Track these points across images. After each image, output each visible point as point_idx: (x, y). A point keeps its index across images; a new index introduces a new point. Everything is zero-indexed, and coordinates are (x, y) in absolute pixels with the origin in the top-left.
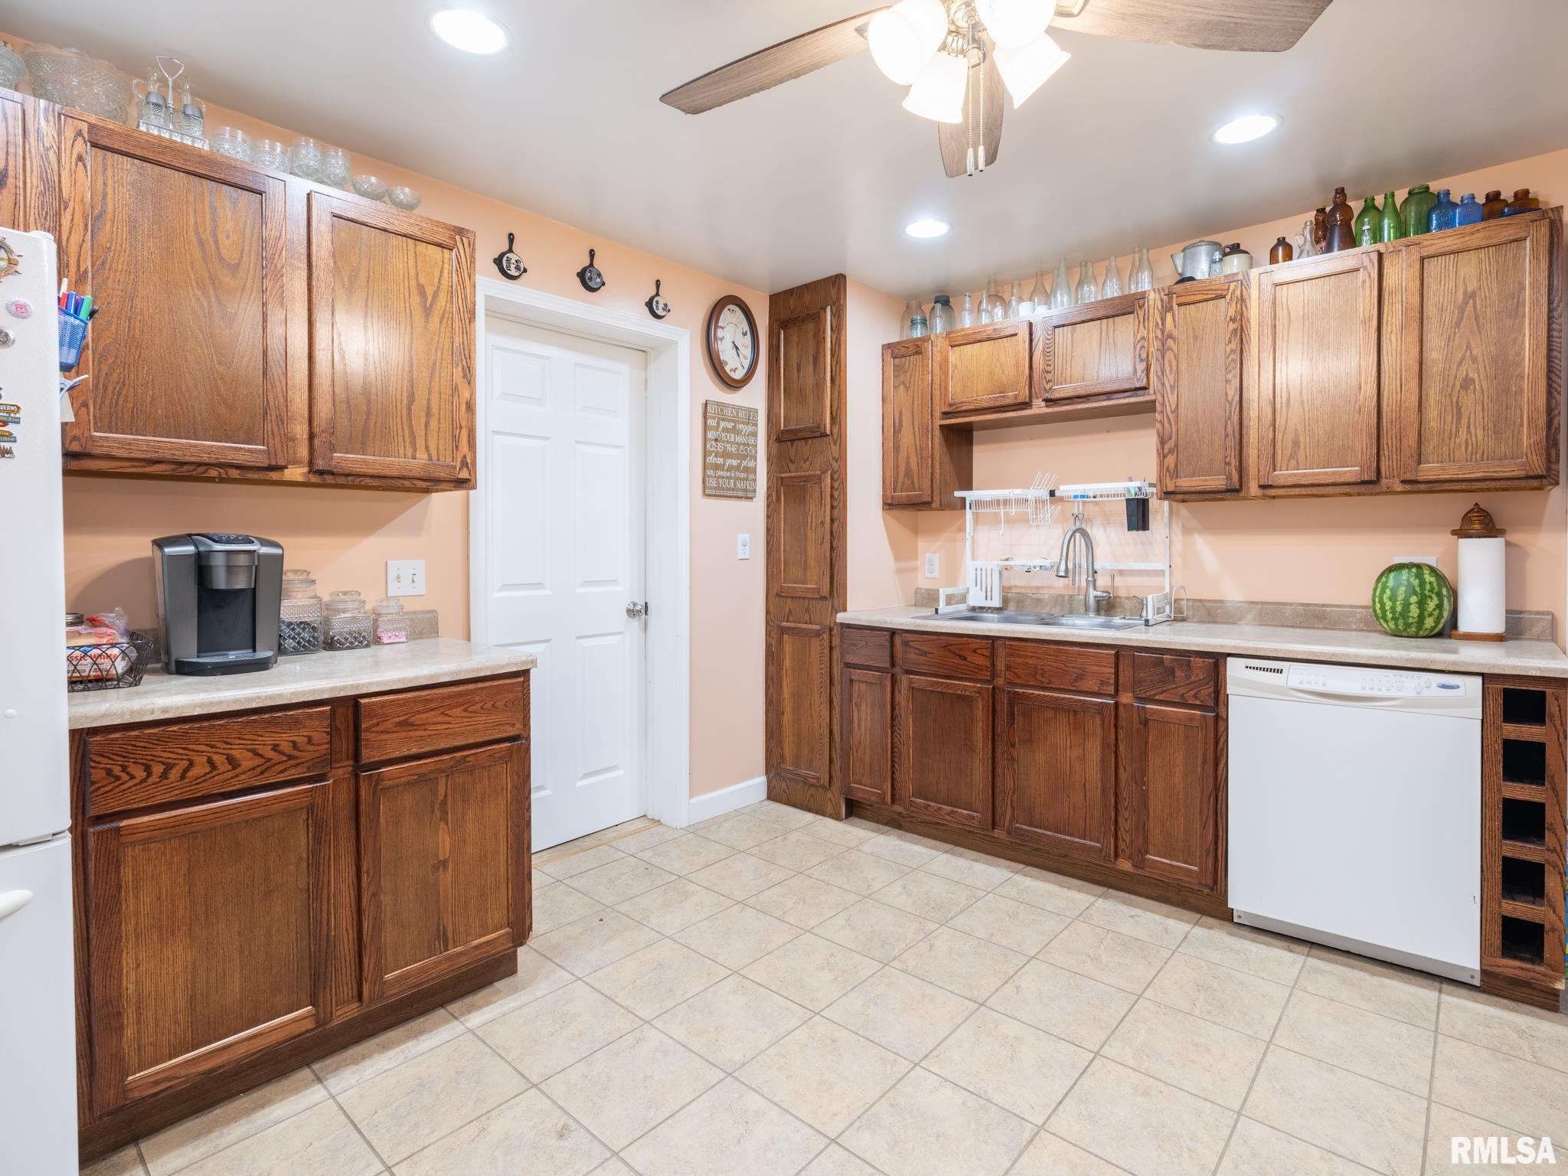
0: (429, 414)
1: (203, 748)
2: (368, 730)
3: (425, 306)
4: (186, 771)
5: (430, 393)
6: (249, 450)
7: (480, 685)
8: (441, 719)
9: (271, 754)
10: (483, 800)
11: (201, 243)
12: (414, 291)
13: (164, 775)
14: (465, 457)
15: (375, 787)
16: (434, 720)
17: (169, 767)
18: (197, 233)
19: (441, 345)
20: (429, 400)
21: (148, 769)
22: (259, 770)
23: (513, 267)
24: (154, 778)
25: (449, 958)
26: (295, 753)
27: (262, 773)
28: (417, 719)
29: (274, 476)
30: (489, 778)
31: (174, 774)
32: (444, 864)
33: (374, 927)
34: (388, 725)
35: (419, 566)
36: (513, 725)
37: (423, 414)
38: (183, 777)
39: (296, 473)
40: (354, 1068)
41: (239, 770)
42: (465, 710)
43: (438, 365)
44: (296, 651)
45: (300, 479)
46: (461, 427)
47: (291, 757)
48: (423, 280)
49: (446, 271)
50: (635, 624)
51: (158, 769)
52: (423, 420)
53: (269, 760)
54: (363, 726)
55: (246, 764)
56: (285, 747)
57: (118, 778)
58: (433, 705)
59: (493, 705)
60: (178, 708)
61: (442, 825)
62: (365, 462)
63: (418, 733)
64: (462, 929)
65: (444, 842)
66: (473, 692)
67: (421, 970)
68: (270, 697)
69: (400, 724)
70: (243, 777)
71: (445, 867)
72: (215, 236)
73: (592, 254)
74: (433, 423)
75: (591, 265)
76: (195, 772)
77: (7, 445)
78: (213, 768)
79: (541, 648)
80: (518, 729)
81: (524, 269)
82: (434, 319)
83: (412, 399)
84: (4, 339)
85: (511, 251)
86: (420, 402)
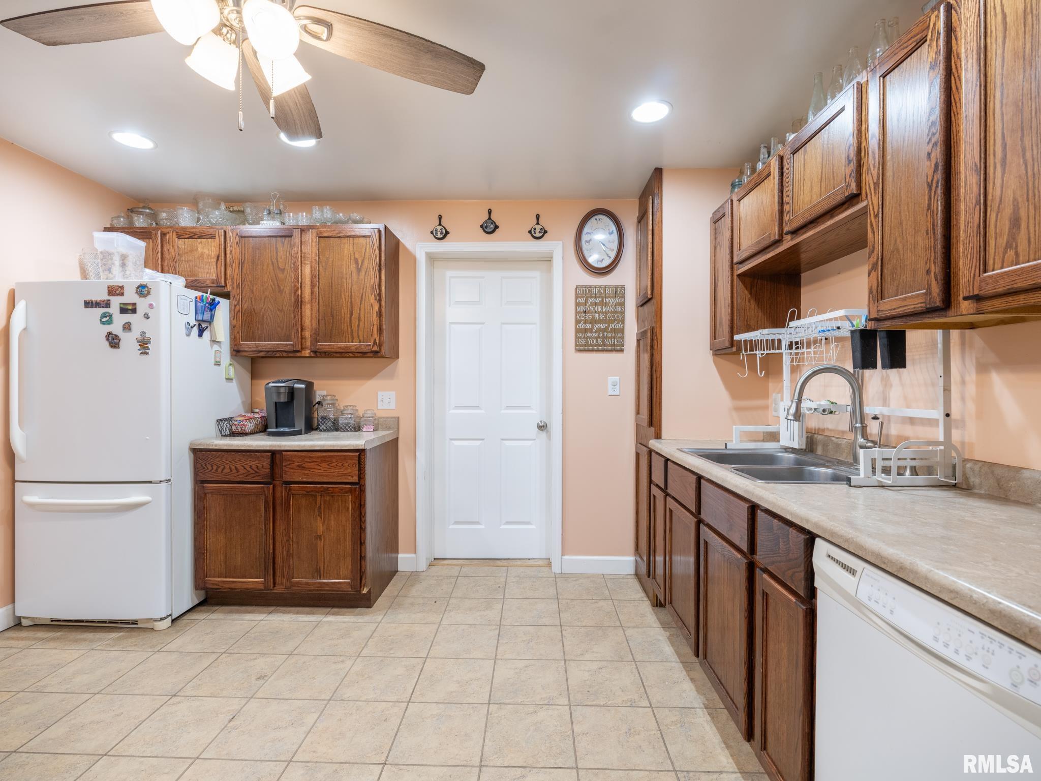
0: (359, 320)
1: (228, 462)
2: (285, 466)
3: (358, 268)
4: (223, 470)
5: (360, 310)
6: (286, 344)
7: (336, 454)
8: (317, 467)
9: (249, 469)
10: (338, 511)
11: (273, 264)
12: (353, 262)
13: (217, 470)
14: (375, 339)
15: (288, 493)
16: (313, 467)
17: (218, 467)
18: (271, 260)
19: (365, 286)
20: (359, 314)
21: (212, 466)
22: (245, 475)
23: (439, 233)
24: (213, 471)
25: (320, 583)
26: (258, 471)
27: (246, 476)
28: (306, 465)
29: (298, 354)
30: (342, 501)
31: (220, 470)
32: (320, 537)
33: (287, 555)
34: (294, 465)
35: (392, 394)
36: (352, 477)
37: (357, 321)
38: (222, 472)
39: (307, 353)
40: (281, 614)
41: (239, 473)
42: (328, 465)
43: (364, 296)
44: (324, 431)
45: (307, 355)
46: (373, 325)
47: (256, 472)
48: (357, 256)
49: (368, 248)
50: (543, 435)
51: (215, 467)
52: (357, 324)
53: (249, 471)
54: (284, 464)
55: (242, 471)
56: (254, 467)
57: (204, 468)
58: (313, 460)
59: (342, 465)
60: (219, 445)
61: (319, 518)
62: (330, 346)
63: (306, 472)
64: (328, 572)
65: (320, 527)
66: (332, 457)
67: (307, 583)
68: (248, 446)
69: (299, 466)
70: (240, 476)
71: (320, 539)
72: (277, 259)
73: (490, 212)
74: (362, 324)
75: (490, 218)
76: (226, 471)
77: (147, 351)
78: (231, 471)
79: (478, 443)
80: (355, 479)
81: (447, 233)
82: (362, 273)
83: (352, 314)
84: (147, 317)
85: (440, 224)
86: (355, 315)
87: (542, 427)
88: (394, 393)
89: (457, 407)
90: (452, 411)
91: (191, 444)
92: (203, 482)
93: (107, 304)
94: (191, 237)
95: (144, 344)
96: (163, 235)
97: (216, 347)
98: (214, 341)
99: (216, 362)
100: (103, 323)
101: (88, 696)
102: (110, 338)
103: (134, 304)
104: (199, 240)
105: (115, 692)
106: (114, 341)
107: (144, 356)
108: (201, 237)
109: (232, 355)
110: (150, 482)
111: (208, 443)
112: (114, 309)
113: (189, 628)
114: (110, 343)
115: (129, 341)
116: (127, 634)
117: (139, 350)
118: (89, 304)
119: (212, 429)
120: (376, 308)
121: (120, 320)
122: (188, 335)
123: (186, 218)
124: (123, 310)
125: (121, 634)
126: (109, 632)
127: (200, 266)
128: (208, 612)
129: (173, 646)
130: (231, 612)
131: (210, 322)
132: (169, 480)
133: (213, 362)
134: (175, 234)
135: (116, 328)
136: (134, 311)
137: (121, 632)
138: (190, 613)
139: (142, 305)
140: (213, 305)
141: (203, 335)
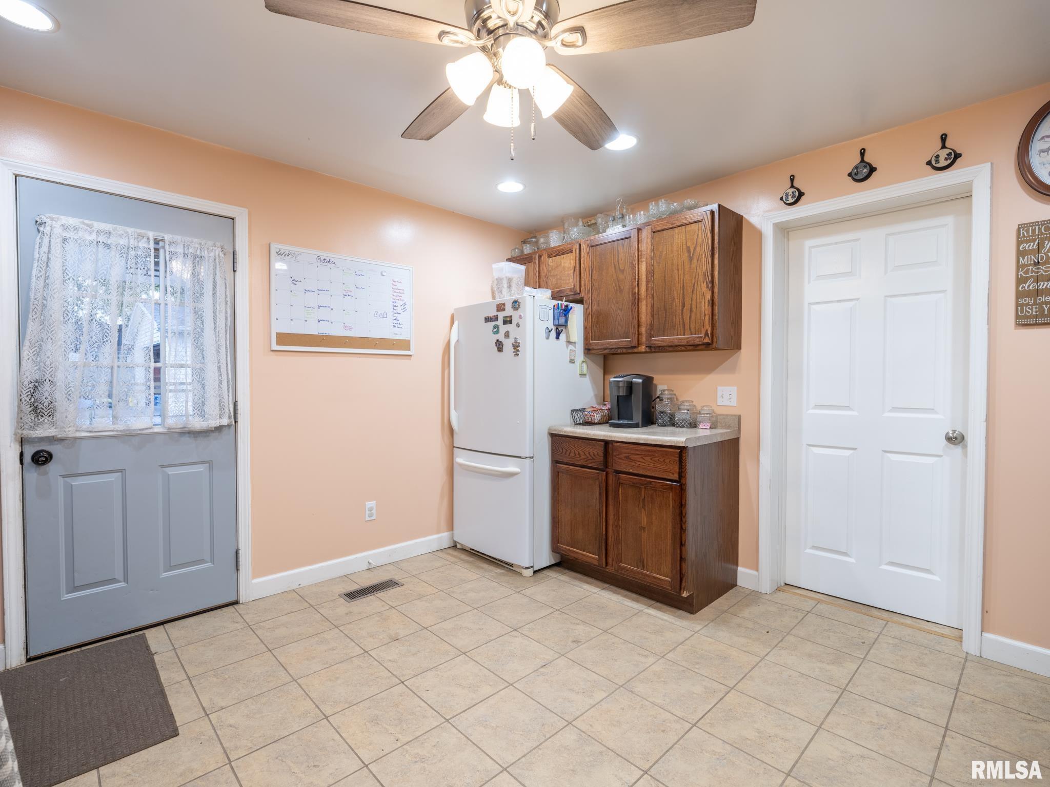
0: (691, 311)
1: (573, 447)
2: (615, 456)
3: (690, 257)
4: (570, 453)
5: (692, 301)
6: (626, 341)
7: (658, 449)
8: (641, 460)
9: (588, 455)
10: (660, 507)
11: (615, 266)
12: (685, 251)
13: (566, 453)
14: (707, 330)
15: (618, 481)
16: (638, 460)
17: (567, 451)
18: (614, 263)
19: (697, 273)
20: (691, 304)
21: (562, 450)
22: (585, 460)
23: (790, 198)
24: (563, 454)
25: (643, 574)
26: (594, 457)
27: (586, 461)
28: (633, 457)
29: (636, 350)
30: (663, 497)
31: (568, 453)
32: (644, 528)
33: (616, 539)
34: (622, 456)
35: (734, 390)
36: (673, 474)
37: (689, 312)
38: (569, 455)
39: (643, 348)
40: (611, 593)
41: (581, 458)
42: (651, 459)
43: (696, 285)
44: (661, 425)
45: (643, 350)
46: (705, 315)
47: (593, 459)
48: (689, 244)
49: (700, 234)
50: (957, 450)
51: (564, 451)
52: (689, 315)
53: (588, 457)
54: (614, 454)
55: (583, 457)
56: (592, 454)
57: (558, 450)
58: (638, 453)
59: (664, 460)
60: (567, 432)
61: (643, 510)
62: (663, 340)
63: (632, 464)
64: (650, 565)
65: (644, 521)
66: (655, 451)
67: (632, 571)
68: (587, 434)
69: (626, 457)
70: (582, 461)
71: (644, 531)
72: (618, 261)
73: (863, 153)
74: (693, 315)
75: (862, 160)
76: (572, 454)
77: (518, 353)
78: (575, 455)
79: (848, 453)
80: (676, 477)
81: (801, 194)
82: (695, 261)
83: (683, 306)
84: (518, 325)
85: (792, 186)
86: (687, 306)
87: (956, 440)
88: (736, 387)
89: (818, 407)
90: (811, 411)
91: (549, 429)
92: (558, 462)
93: (496, 318)
94: (557, 255)
95: (516, 347)
96: (540, 257)
97: (571, 347)
98: (569, 342)
99: (571, 360)
100: (494, 333)
101: (470, 608)
102: (498, 344)
103: (511, 316)
104: (562, 256)
105: (484, 612)
106: (500, 346)
107: (517, 357)
108: (563, 254)
109: (584, 353)
110: (520, 457)
111: (560, 429)
112: (500, 322)
113: (543, 581)
114: (498, 348)
115: (508, 345)
116: (506, 572)
117: (514, 352)
118: (488, 320)
119: (568, 419)
120: (708, 296)
121: (503, 329)
122: (548, 338)
123: (555, 240)
124: (505, 322)
125: (503, 571)
126: (497, 567)
127: (563, 278)
128: (560, 573)
129: (528, 592)
130: (575, 578)
131: (565, 325)
132: (532, 457)
133: (568, 361)
134: (546, 254)
135: (501, 336)
136: (511, 322)
137: (503, 570)
138: (548, 570)
139: (515, 315)
140: (566, 311)
141: (560, 337)
